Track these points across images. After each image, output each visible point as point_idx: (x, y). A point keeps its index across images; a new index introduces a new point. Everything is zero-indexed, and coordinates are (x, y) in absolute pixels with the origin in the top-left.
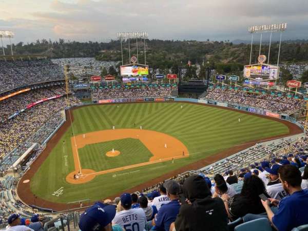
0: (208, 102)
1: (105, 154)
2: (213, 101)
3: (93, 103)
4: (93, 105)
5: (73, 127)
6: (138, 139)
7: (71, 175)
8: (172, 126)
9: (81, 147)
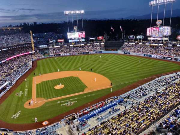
0: (125, 53)
1: (54, 87)
2: (127, 52)
3: (50, 57)
4: (51, 57)
5: (35, 71)
6: (77, 77)
7: (27, 102)
8: (101, 68)
9: (38, 83)
